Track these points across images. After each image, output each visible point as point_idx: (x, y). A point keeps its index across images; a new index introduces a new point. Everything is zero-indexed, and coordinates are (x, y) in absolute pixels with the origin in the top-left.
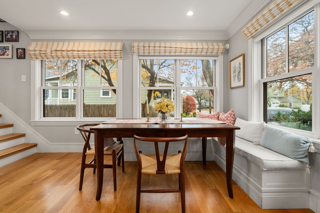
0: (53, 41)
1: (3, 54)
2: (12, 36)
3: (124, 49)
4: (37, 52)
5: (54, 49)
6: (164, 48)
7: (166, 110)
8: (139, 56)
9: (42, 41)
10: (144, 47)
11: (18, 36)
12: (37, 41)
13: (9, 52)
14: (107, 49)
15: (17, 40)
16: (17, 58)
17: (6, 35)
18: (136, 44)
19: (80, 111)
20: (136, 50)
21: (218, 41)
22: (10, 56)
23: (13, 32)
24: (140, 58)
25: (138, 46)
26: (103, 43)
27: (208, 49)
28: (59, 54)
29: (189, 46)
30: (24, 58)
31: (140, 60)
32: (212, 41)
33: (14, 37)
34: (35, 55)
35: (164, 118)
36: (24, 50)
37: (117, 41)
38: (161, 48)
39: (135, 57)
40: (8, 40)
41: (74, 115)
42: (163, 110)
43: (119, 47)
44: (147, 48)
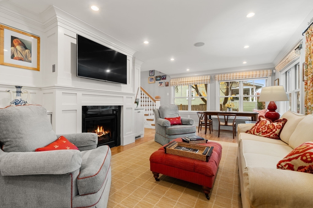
0: (179, 78)
1: (161, 85)
2: (164, 77)
3: (211, 79)
4: (174, 83)
5: (180, 81)
6: (232, 77)
7: (230, 107)
8: (219, 81)
9: (175, 78)
10: (221, 77)
11: (166, 77)
12: (173, 78)
13: (163, 84)
14: (203, 79)
15: (165, 79)
16: (166, 86)
17: (162, 77)
18: (217, 76)
19: (190, 108)
20: (217, 79)
21: (267, 69)
22: (163, 86)
23: (164, 76)
24: (219, 82)
25: (218, 77)
26: (201, 77)
27: (260, 74)
28: (182, 83)
29: (248, 74)
30: (168, 86)
31: (219, 83)
32: (263, 70)
33: (165, 78)
34: (173, 84)
35: (230, 110)
36: (168, 83)
37: (207, 75)
38: (231, 77)
39: (217, 82)
40: (162, 79)
41: (187, 110)
42: (229, 107)
43: (209, 78)
44: (223, 77)
